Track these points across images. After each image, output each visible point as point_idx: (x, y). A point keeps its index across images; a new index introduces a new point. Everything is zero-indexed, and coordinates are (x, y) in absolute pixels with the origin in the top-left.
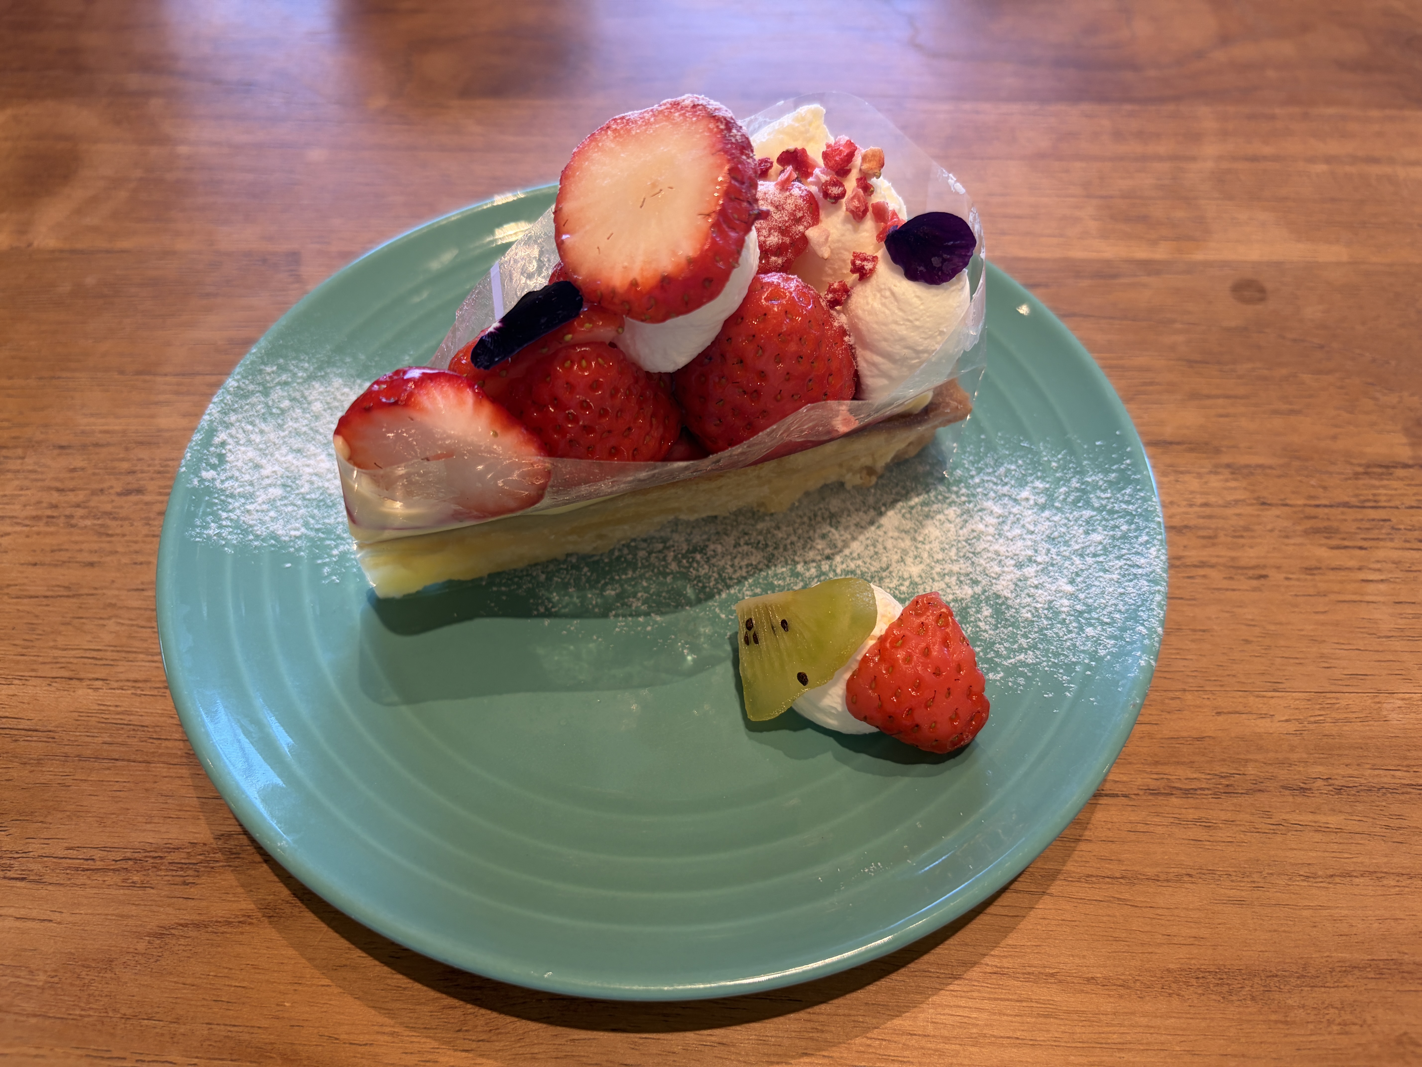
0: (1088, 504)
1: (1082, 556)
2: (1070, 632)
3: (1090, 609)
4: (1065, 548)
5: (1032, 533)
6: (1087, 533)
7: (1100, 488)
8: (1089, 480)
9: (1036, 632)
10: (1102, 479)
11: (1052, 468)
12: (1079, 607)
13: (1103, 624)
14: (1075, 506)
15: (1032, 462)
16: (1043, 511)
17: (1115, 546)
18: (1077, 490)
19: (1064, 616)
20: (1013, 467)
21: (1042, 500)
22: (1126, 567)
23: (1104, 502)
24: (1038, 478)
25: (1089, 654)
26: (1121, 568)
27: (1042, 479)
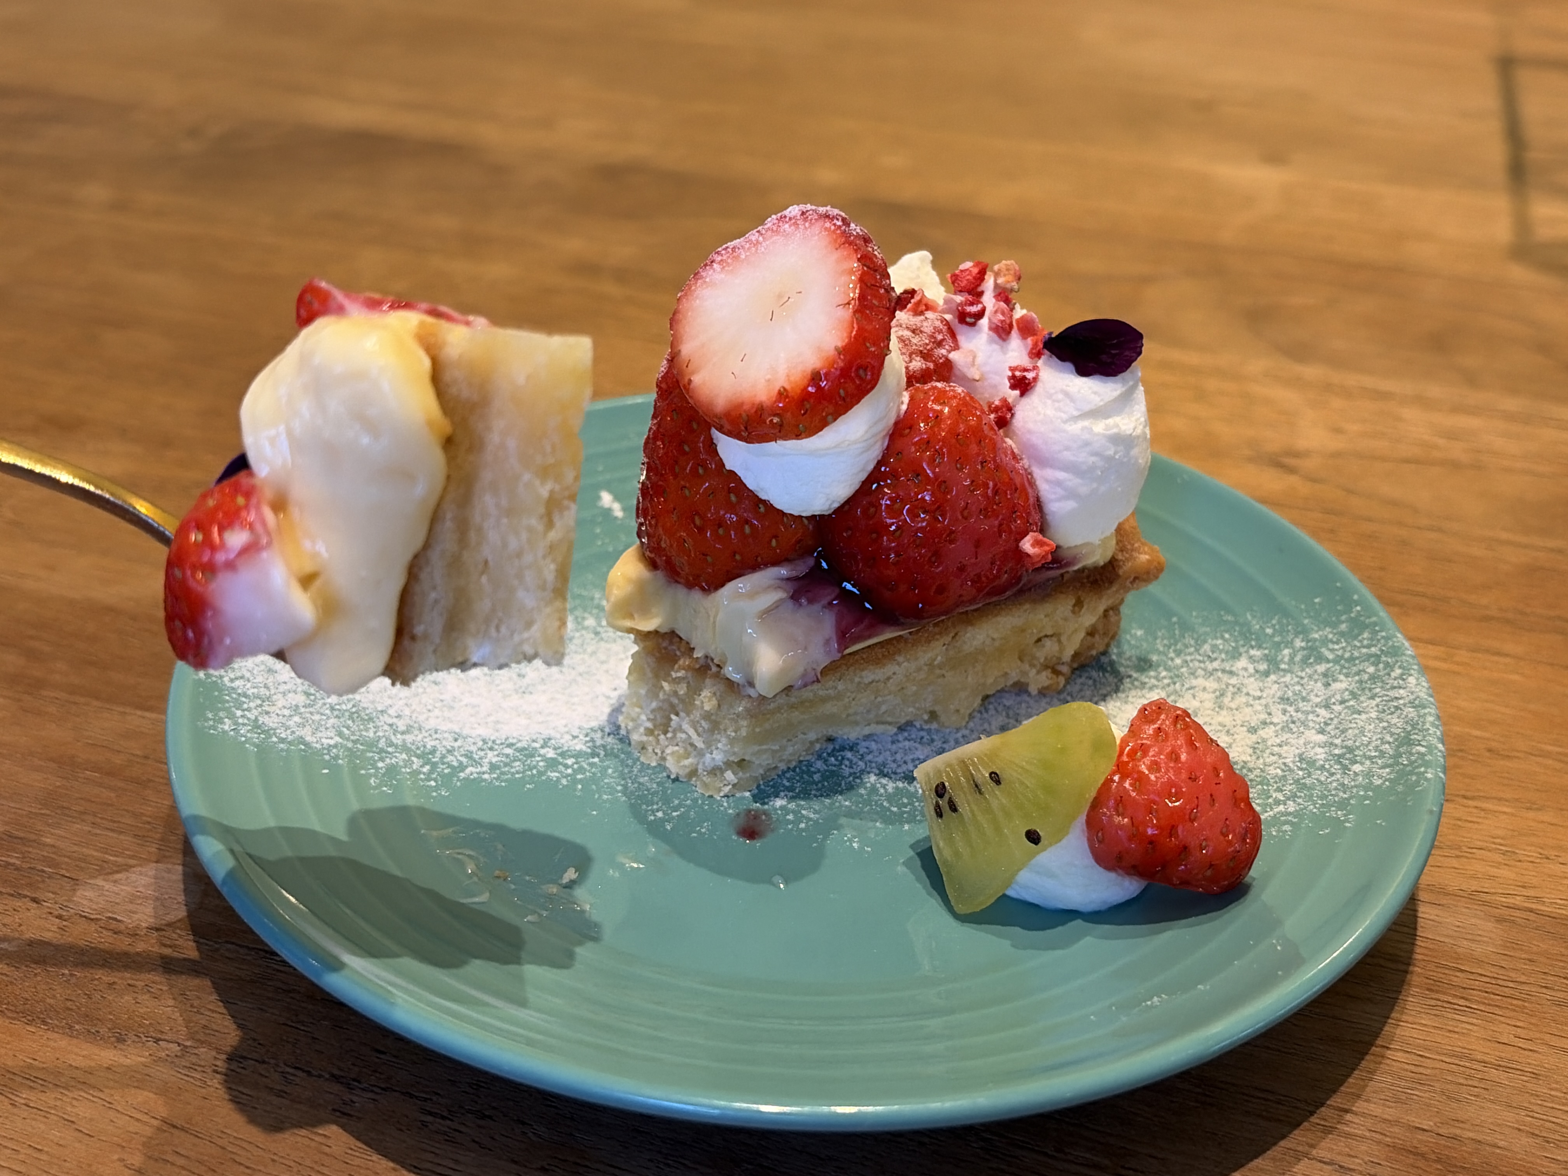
0: (1320, 659)
1: (1327, 707)
2: (1332, 774)
3: (1350, 750)
4: (1305, 703)
5: (1260, 698)
6: (1327, 685)
7: (1332, 641)
8: (1316, 636)
9: (1291, 784)
10: (1331, 632)
11: (1268, 634)
12: (1337, 752)
13: (1370, 758)
14: (1305, 663)
15: (1241, 633)
16: (1267, 676)
17: (1363, 689)
18: (1303, 649)
19: (1322, 762)
20: (1219, 642)
21: (1263, 667)
22: (1384, 703)
23: (1340, 653)
24: (1252, 647)
25: (1363, 787)
26: (1377, 706)
27: (1260, 647)
